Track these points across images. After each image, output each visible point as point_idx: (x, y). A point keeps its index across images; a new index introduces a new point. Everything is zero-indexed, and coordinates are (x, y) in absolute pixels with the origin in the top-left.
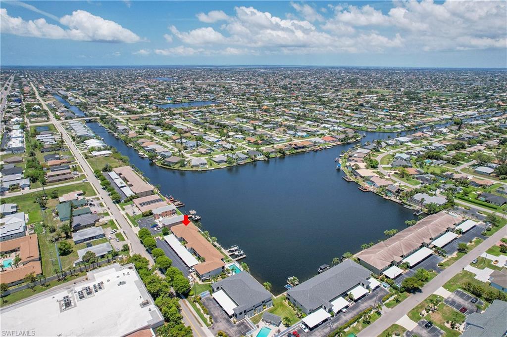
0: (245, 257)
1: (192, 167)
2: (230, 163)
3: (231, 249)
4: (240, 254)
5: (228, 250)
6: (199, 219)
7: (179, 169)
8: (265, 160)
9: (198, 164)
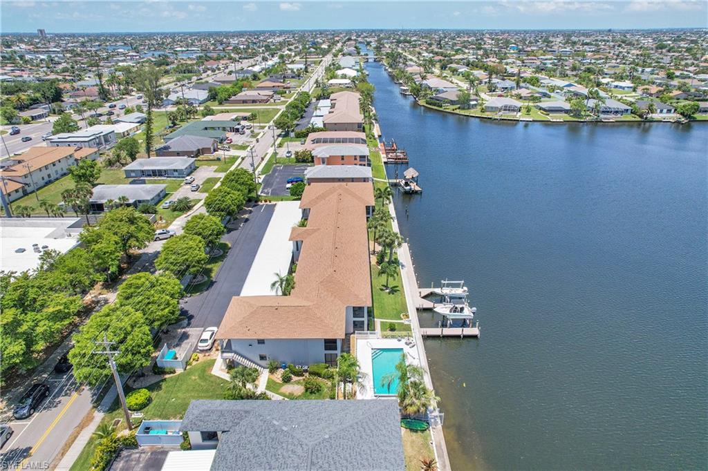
0: (475, 337)
1: (483, 111)
2: (577, 114)
3: (438, 291)
4: (458, 316)
5: (426, 291)
6: (416, 192)
7: (455, 111)
8: (678, 123)
9: (499, 105)
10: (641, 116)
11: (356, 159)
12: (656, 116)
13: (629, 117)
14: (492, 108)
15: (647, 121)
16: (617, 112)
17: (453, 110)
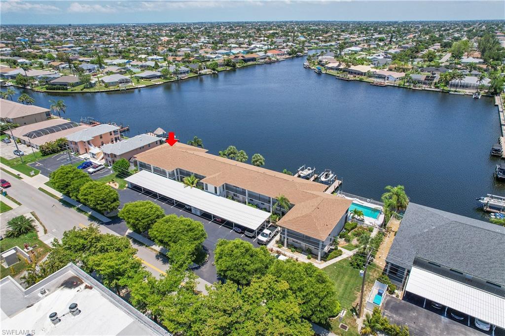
2: (166, 78)
7: (84, 91)
9: (117, 80)
10: (196, 73)
11: (111, 134)
12: (203, 72)
13: (192, 75)
14: (112, 83)
15: (201, 75)
16: (184, 73)
17: (82, 90)
